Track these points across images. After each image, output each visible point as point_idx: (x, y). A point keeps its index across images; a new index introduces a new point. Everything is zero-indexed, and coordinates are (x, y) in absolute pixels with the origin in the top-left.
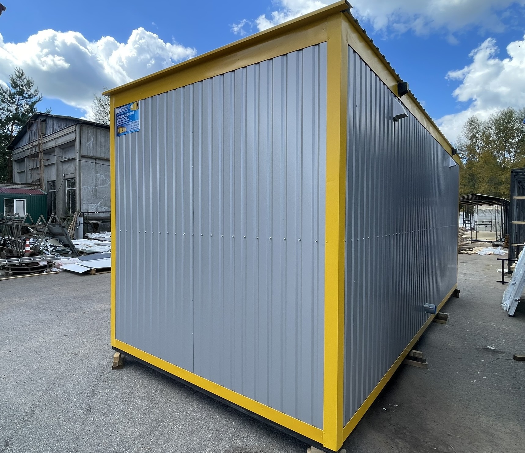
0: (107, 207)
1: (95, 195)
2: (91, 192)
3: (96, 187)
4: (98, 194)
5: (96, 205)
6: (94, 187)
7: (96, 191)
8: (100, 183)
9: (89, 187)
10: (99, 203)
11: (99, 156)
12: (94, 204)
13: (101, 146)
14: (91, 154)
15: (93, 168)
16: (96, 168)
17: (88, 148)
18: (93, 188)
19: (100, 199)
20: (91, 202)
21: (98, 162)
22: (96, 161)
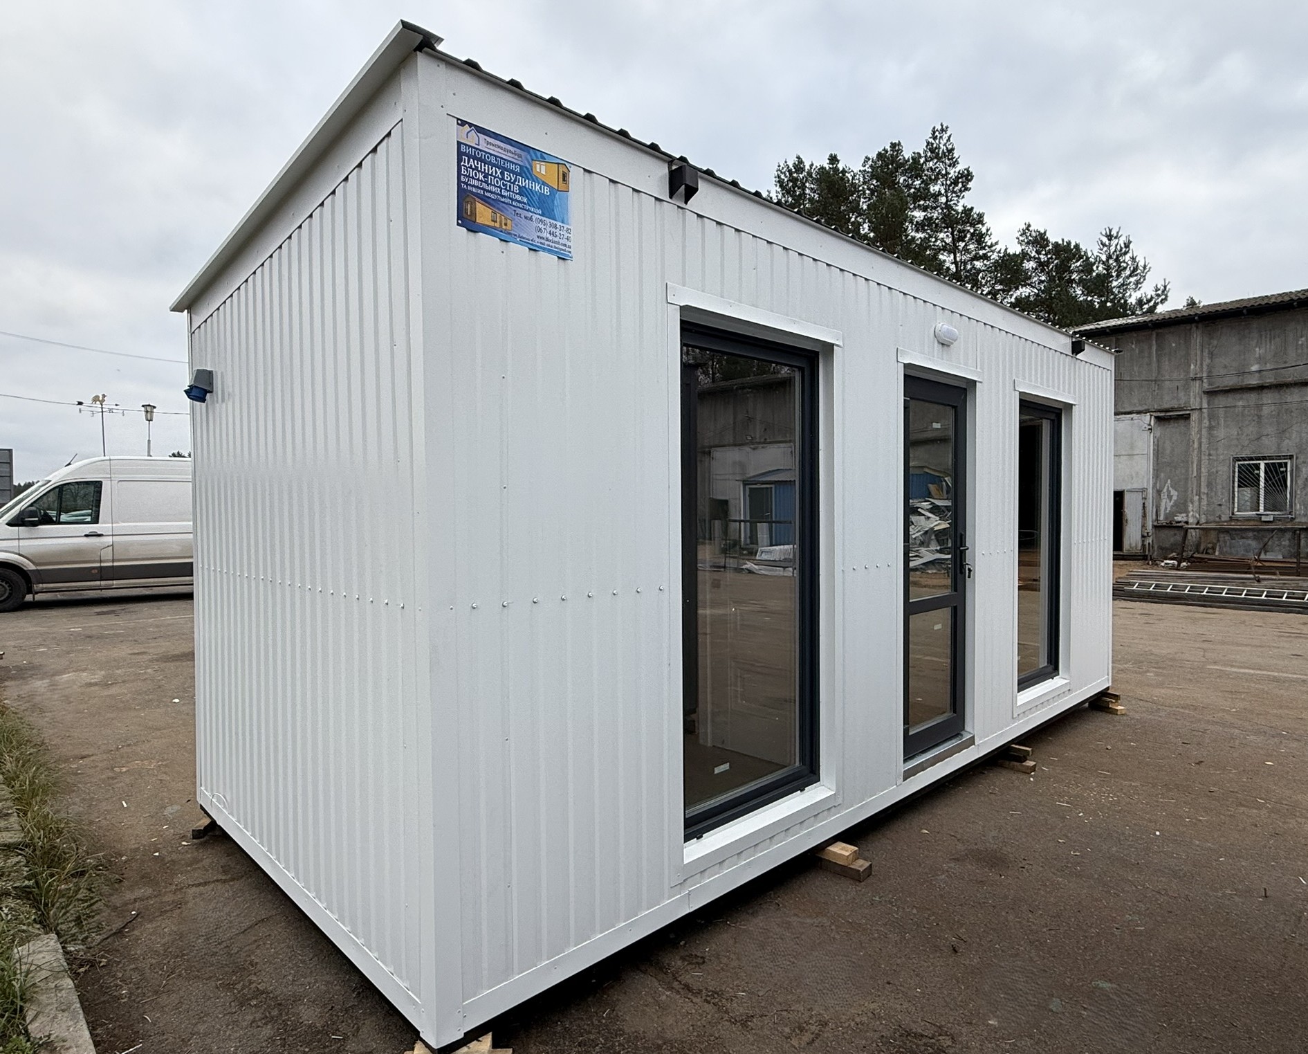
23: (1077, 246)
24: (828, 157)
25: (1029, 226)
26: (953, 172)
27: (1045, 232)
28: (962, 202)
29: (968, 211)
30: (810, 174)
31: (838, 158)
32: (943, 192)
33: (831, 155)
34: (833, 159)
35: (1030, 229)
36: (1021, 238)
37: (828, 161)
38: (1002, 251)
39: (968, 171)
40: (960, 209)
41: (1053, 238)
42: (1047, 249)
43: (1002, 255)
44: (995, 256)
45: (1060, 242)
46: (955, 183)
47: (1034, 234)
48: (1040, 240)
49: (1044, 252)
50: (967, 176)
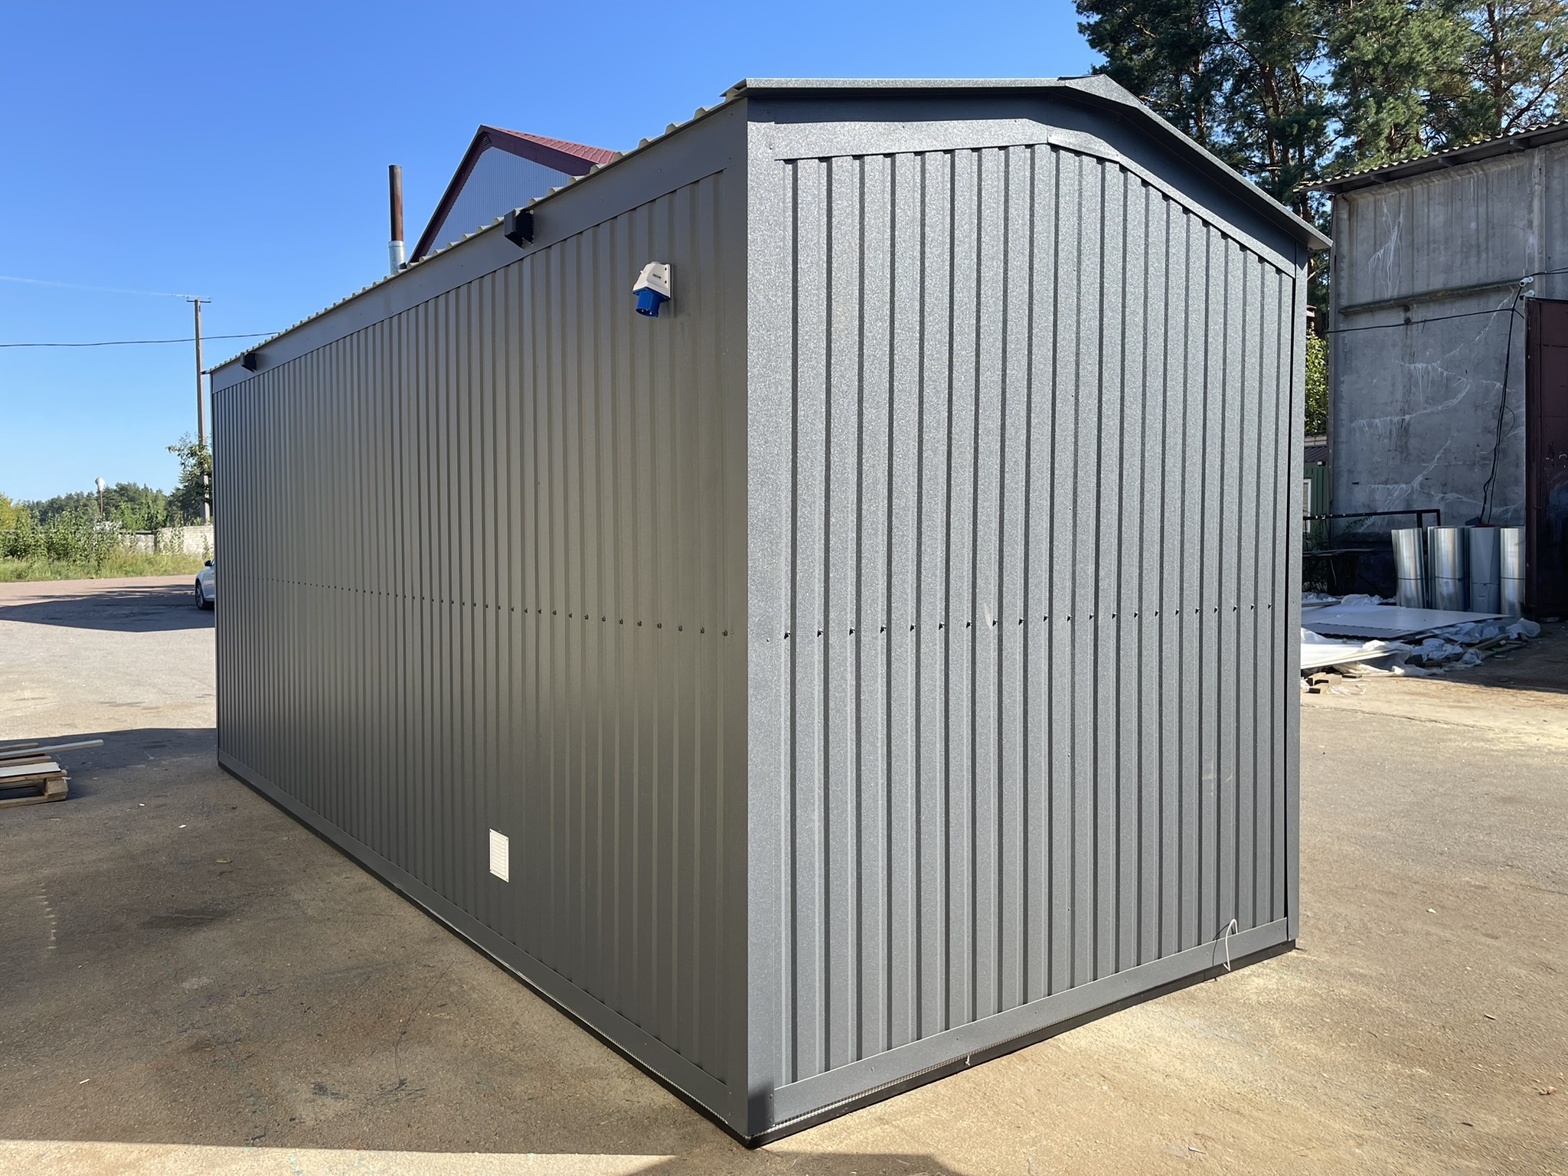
0: (1452, 491)
1: (1403, 449)
2: (1385, 438)
3: (1407, 417)
4: (1413, 442)
5: (1403, 486)
6: (1396, 419)
7: (1406, 430)
8: (1422, 399)
9: (1377, 421)
10: (1420, 478)
11: (1420, 287)
12: (1396, 483)
13: (1432, 246)
14: (1390, 292)
15: (1394, 346)
16: (1409, 342)
17: (1379, 273)
18: (1391, 421)
19: (1423, 461)
20: (1383, 479)
21: (1418, 314)
22: (1409, 314)
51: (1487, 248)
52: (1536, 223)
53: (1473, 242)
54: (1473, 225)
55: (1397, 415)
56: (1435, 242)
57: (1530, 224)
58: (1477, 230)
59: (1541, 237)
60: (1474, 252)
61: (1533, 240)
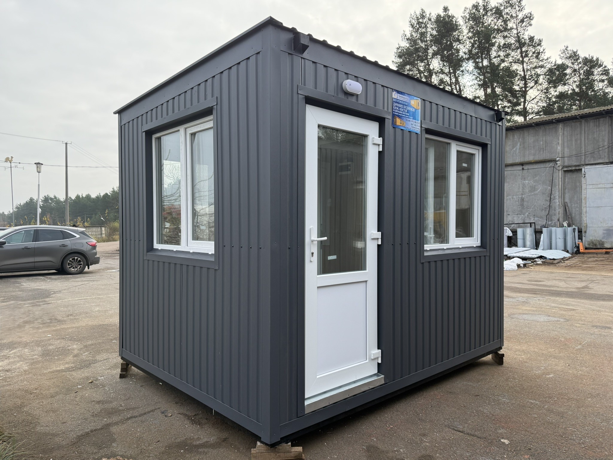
23: (597, 59)
24: (442, 8)
25: (567, 47)
26: (521, 16)
27: (577, 51)
28: (527, 33)
29: (532, 39)
30: (430, 20)
31: (449, 8)
32: (515, 27)
33: (445, 8)
34: (446, 9)
35: (568, 49)
36: (562, 55)
37: (443, 10)
38: (553, 62)
39: (531, 14)
40: (526, 37)
41: (583, 54)
42: (579, 61)
43: (553, 65)
44: (549, 66)
45: (588, 57)
46: (522, 21)
47: (570, 52)
48: (574, 56)
49: (576, 64)
50: (530, 17)
51: (546, 149)
52: (560, 143)
53: (542, 148)
54: (542, 143)
55: (520, 195)
56: (530, 147)
57: (558, 143)
58: (543, 144)
59: (561, 147)
60: (542, 150)
61: (559, 148)
